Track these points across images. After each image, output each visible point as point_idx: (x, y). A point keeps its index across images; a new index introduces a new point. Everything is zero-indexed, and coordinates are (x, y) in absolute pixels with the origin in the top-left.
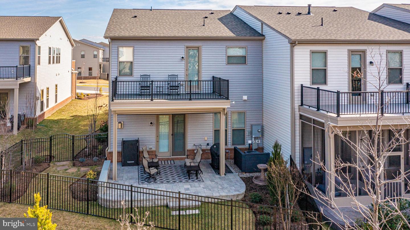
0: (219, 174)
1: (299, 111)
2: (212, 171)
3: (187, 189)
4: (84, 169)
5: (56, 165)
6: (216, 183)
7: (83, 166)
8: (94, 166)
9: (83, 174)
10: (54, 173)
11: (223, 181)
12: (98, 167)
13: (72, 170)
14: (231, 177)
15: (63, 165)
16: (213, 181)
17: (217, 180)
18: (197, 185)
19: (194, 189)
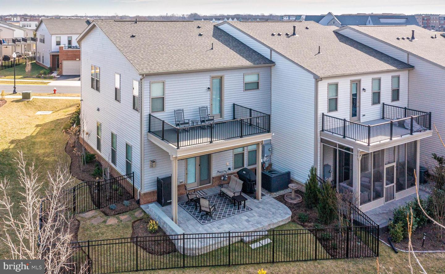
0: (255, 198)
1: (320, 136)
3: (248, 221)
4: (123, 217)
5: (86, 218)
6: (263, 209)
7: (118, 214)
8: (132, 212)
9: (130, 224)
10: (96, 229)
11: (267, 206)
12: (136, 212)
13: (112, 221)
14: (268, 200)
15: (94, 217)
16: (259, 208)
17: (261, 206)
18: (251, 215)
19: (252, 219)
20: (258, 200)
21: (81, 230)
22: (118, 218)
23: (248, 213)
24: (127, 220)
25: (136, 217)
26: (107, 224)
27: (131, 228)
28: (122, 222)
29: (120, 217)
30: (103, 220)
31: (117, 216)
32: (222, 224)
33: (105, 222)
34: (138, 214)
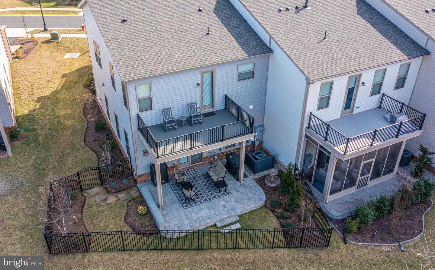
0: (238, 180)
1: (305, 132)
2: (231, 177)
3: (224, 207)
4: (121, 196)
5: (91, 195)
6: (242, 193)
7: (118, 192)
8: (129, 190)
9: (126, 203)
10: (98, 207)
11: (246, 190)
12: (132, 190)
13: (112, 199)
14: (249, 182)
15: (97, 194)
16: (238, 191)
17: (241, 189)
18: (229, 200)
19: (229, 204)
20: (240, 182)
21: (86, 207)
22: (117, 197)
23: (227, 197)
24: (124, 199)
25: (132, 197)
26: (107, 202)
27: (125, 208)
28: (120, 201)
29: (119, 195)
30: (104, 197)
31: (116, 194)
32: (201, 209)
33: (106, 200)
34: (134, 193)
